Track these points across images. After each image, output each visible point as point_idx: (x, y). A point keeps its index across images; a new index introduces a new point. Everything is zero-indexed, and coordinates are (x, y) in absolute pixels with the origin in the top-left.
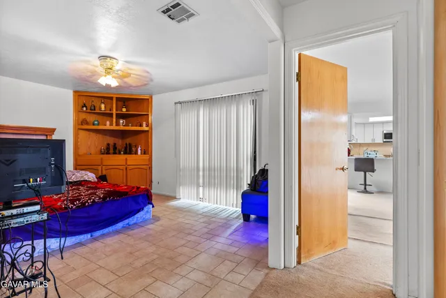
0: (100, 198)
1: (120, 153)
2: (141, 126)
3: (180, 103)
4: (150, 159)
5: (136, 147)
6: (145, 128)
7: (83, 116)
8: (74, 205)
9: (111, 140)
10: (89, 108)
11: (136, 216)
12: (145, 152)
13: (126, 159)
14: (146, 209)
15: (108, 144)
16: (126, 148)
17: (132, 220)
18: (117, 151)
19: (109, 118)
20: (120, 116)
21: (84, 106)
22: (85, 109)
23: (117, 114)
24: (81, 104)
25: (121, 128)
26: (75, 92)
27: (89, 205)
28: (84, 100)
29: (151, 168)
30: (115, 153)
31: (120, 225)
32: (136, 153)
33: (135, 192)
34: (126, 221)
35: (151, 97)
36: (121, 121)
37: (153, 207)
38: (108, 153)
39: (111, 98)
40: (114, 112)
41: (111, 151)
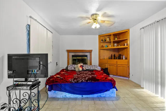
0: (85, 80)
1: (117, 59)
2: (124, 45)
3: (143, 28)
4: (129, 62)
5: (123, 56)
6: (126, 46)
7: (102, 44)
8: (74, 81)
9: (113, 53)
10: (103, 41)
11: (105, 93)
12: (126, 59)
13: (117, 62)
14: (111, 90)
15: (112, 55)
16: (119, 56)
17: (103, 95)
18: (116, 58)
19: (110, 44)
20: (114, 42)
21: (102, 40)
22: (102, 41)
23: (113, 41)
24: (101, 40)
25: (115, 47)
26: (99, 36)
27: (80, 83)
28: (102, 38)
29: (129, 67)
30: (114, 59)
31: (95, 95)
32: (123, 59)
33: (103, 80)
34: (99, 94)
35: (129, 30)
36: (115, 44)
37: (117, 90)
38: (112, 59)
39: (111, 35)
40: (112, 41)
41: (113, 58)
